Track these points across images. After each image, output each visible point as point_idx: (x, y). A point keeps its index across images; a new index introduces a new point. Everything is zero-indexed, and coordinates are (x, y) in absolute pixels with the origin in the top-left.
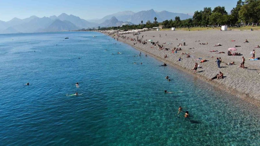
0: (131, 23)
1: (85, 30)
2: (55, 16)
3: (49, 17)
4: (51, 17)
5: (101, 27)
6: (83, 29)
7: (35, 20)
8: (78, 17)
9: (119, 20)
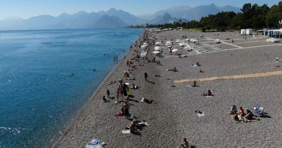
0: (186, 20)
1: (133, 27)
2: (103, 11)
3: (97, 12)
4: (99, 12)
5: (150, 24)
6: (132, 26)
7: (83, 15)
8: (128, 13)
9: (172, 16)
